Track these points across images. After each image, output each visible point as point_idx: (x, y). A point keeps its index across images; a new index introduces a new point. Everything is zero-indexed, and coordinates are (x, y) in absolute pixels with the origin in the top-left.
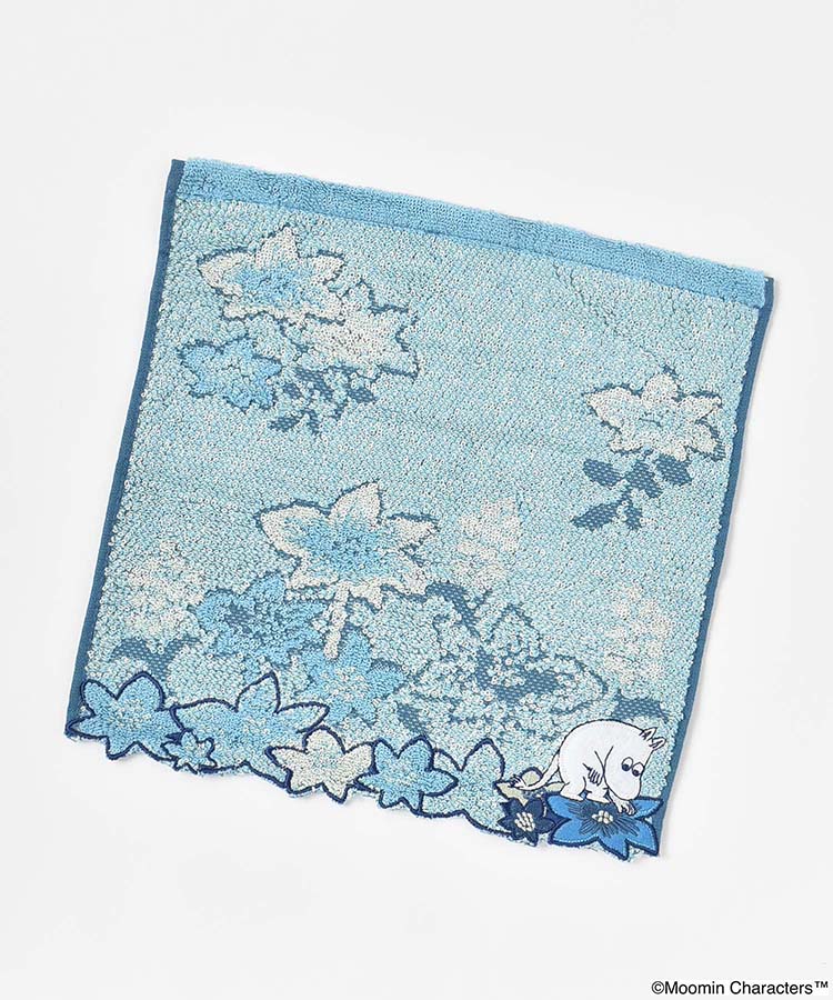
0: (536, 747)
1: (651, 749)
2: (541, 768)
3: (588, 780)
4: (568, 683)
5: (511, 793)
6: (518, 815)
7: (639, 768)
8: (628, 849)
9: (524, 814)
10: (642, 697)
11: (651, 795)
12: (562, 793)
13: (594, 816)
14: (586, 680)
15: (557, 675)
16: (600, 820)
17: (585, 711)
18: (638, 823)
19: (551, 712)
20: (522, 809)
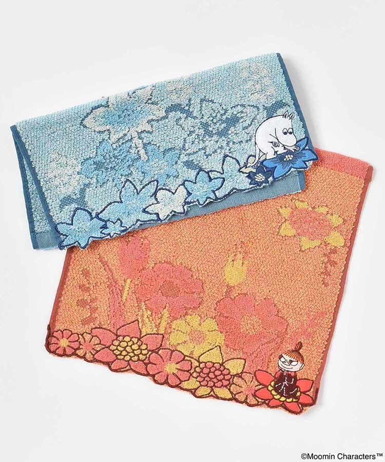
0: (246, 147)
1: (291, 120)
2: (253, 154)
3: (274, 147)
4: (243, 115)
5: (247, 170)
6: (255, 177)
7: (291, 130)
8: (306, 164)
9: (257, 175)
10: (274, 102)
11: (301, 138)
12: (267, 158)
13: (285, 159)
14: (248, 110)
15: (236, 115)
16: (288, 159)
17: (256, 121)
18: (303, 152)
19: (243, 129)
20: (255, 174)
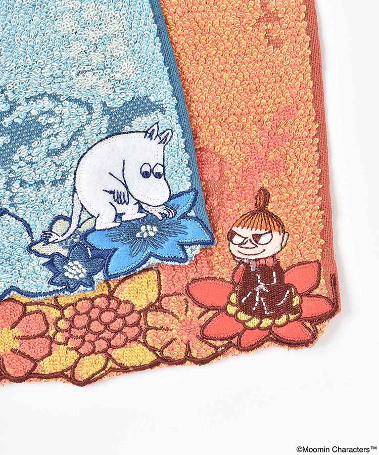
0: (51, 196)
1: (162, 145)
2: (65, 214)
3: (115, 204)
4: (52, 120)
5: (49, 250)
6: (65, 267)
7: (159, 169)
8: (184, 250)
9: (70, 264)
10: (128, 99)
11: (182, 190)
12: (97, 228)
13: (138, 235)
14: (67, 109)
15: (36, 117)
16: (145, 235)
17: (81, 139)
18: (184, 222)
19: (49, 155)
20: (66, 260)
